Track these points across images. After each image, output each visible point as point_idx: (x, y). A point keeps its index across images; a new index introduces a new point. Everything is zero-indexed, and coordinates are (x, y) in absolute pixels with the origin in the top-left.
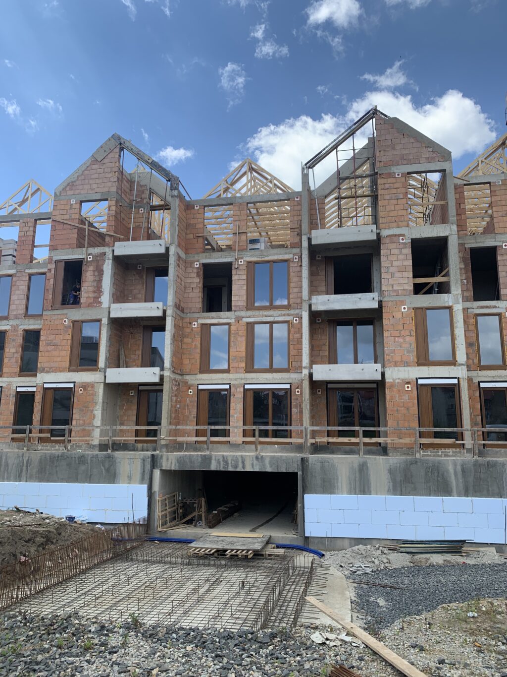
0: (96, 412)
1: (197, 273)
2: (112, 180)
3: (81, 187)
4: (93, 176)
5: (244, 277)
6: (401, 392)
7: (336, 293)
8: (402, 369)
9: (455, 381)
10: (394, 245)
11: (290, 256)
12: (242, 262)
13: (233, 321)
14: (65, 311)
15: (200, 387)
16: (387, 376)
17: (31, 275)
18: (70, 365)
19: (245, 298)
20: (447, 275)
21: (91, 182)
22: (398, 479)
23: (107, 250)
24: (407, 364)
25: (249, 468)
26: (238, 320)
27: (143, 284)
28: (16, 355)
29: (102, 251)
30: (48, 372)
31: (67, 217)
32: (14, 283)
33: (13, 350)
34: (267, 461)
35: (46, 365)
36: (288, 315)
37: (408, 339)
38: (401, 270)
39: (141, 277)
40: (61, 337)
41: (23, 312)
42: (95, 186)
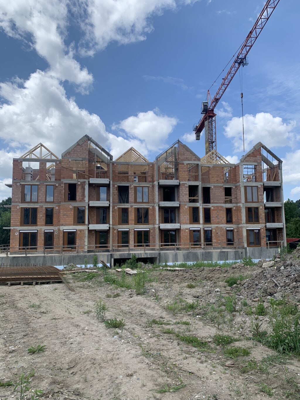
0: (85, 240)
1: (116, 189)
2: (86, 153)
3: (73, 154)
4: (78, 151)
5: (133, 192)
6: (185, 232)
7: (164, 201)
8: (185, 225)
9: (199, 229)
10: (184, 187)
11: (149, 185)
12: (132, 186)
13: (130, 207)
14: (70, 203)
15: (119, 230)
16: (181, 227)
17: (47, 185)
18: (74, 223)
19: (134, 199)
20: (198, 197)
21: (78, 153)
22: (186, 257)
23: (87, 181)
24: (187, 224)
25: (143, 257)
26: (132, 206)
27: (95, 192)
28: (43, 218)
29: (84, 181)
30: (64, 226)
31: (68, 166)
32: (39, 188)
33: (41, 216)
34: (148, 254)
35: (63, 223)
36: (149, 206)
37: (187, 216)
38: (186, 195)
39: (95, 189)
40: (69, 213)
41: (44, 200)
42: (79, 155)
